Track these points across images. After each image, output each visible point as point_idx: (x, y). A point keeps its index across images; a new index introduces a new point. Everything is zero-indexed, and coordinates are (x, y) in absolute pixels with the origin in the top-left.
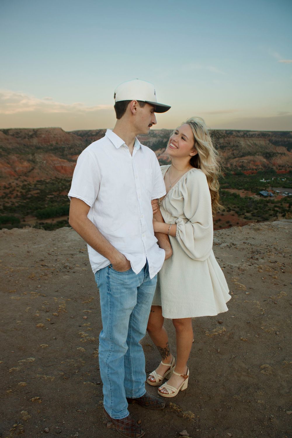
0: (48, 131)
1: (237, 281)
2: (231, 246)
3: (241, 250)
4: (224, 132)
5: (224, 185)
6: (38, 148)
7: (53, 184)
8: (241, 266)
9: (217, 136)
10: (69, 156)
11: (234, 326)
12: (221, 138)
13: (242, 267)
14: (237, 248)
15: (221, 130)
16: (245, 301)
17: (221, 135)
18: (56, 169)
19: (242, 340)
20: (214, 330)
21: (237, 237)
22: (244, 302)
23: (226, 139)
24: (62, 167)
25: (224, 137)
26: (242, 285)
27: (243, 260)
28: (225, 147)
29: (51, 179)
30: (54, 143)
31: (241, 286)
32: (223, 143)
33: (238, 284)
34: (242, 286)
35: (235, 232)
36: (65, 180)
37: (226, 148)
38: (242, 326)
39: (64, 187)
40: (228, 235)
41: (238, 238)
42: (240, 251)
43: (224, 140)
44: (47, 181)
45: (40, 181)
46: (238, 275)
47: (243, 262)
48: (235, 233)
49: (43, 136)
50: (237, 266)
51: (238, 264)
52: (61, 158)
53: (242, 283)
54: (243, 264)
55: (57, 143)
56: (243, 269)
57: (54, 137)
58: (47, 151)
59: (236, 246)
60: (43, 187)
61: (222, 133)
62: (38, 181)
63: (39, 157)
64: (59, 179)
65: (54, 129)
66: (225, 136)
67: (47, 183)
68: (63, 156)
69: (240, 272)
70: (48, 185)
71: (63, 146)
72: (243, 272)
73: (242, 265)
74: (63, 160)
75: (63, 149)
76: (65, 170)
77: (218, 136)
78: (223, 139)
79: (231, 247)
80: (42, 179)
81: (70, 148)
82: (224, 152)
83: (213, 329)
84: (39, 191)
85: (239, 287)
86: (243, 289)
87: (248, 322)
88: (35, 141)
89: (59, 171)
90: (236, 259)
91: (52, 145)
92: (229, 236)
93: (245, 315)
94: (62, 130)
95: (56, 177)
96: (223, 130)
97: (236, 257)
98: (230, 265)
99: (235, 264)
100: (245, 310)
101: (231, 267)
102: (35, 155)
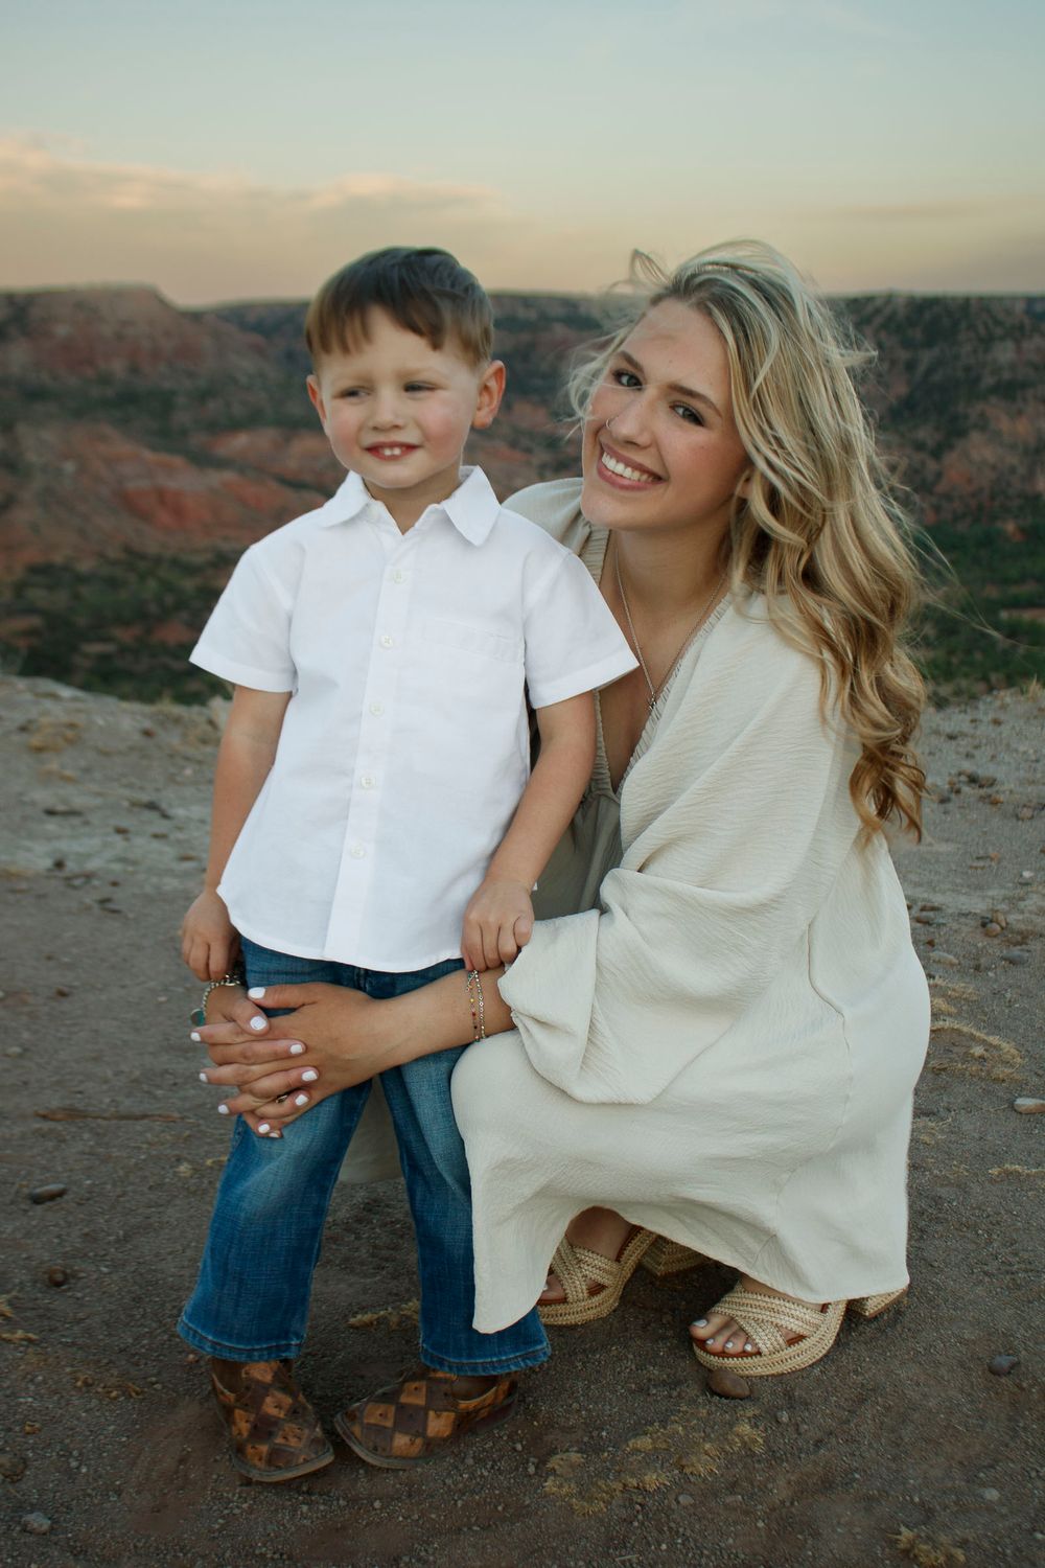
0: (84, 305)
1: (953, 1010)
2: (958, 792)
3: (1027, 812)
4: (1020, 307)
5: (1014, 590)
6: (34, 394)
7: (113, 583)
8: (1003, 907)
9: (982, 330)
10: (197, 440)
11: (862, 1401)
12: (1002, 339)
13: (1013, 918)
14: (995, 803)
15: (1000, 299)
16: (995, 1171)
17: (998, 323)
18: (127, 503)
19: (906, 1552)
20: (644, 1443)
21: (1008, 745)
22: (992, 1181)
23: (1027, 345)
24: (161, 495)
25: (1018, 333)
26: (994, 1040)
27: (1027, 874)
28: (1024, 385)
29: (101, 555)
30: (118, 367)
31: (978, 1051)
32: (1013, 367)
33: (959, 1032)
34: (988, 1046)
35: (1002, 717)
36: (175, 563)
37: (1030, 393)
38: (932, 1403)
39: (169, 600)
40: (951, 737)
41: (1016, 751)
42: (1018, 818)
43: (1019, 350)
44: (85, 566)
45: (45, 572)
46: (977, 968)
47: (1027, 884)
48: (997, 722)
49: (62, 330)
50: (979, 905)
51: (984, 898)
52: (154, 448)
53: (995, 1029)
54: (1022, 899)
55: (134, 370)
56: (1023, 927)
57: (119, 337)
58: (81, 409)
59: (994, 789)
60: (60, 600)
61: (1008, 312)
62: (34, 570)
63: (40, 441)
64: (142, 557)
65: (118, 295)
66: (1021, 328)
67: (81, 579)
68: (167, 438)
69: (996, 949)
70: (84, 590)
71: (167, 385)
72: (1016, 951)
73: (1013, 902)
74: (165, 457)
75: (164, 403)
76: (178, 512)
77: (986, 325)
78: (1010, 345)
79: (953, 796)
80: (58, 558)
81: (203, 396)
82: (1020, 413)
83: (638, 1430)
84: (36, 621)
85: (967, 1057)
86: (1001, 1071)
87: (1003, 1361)
88: (18, 356)
89: (144, 516)
90: (981, 863)
91: (105, 380)
92: (954, 743)
93: (979, 1290)
94: (163, 303)
95: (128, 550)
96: (1014, 299)
97: (982, 853)
98: (920, 904)
99: (963, 899)
100: (989, 1242)
101: (931, 914)
102: (22, 429)
